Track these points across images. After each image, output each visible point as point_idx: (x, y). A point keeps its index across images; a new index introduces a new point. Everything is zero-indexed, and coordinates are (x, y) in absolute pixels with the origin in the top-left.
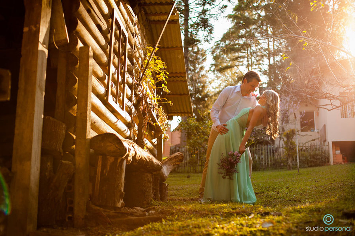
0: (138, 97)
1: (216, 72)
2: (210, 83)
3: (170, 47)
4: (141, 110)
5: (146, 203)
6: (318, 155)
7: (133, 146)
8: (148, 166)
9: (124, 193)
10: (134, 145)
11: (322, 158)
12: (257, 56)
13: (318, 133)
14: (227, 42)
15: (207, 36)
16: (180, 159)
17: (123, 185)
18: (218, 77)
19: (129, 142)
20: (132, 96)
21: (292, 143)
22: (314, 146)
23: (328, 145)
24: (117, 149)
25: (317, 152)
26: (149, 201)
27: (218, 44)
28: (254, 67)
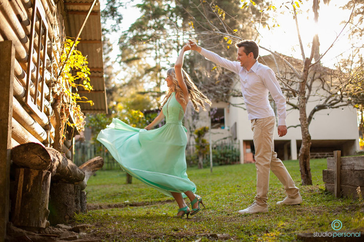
0: (55, 95)
1: (122, 63)
2: (116, 74)
3: (88, 39)
4: (59, 110)
5: (68, 217)
6: (229, 153)
7: (57, 156)
8: (70, 177)
9: (49, 211)
10: (58, 154)
11: (233, 156)
12: (166, 48)
13: (229, 130)
14: (135, 32)
15: (115, 25)
16: (100, 165)
17: (48, 201)
18: (124, 69)
19: (53, 152)
20: (49, 95)
21: (203, 141)
22: (225, 144)
23: (239, 144)
24: (43, 161)
25: (228, 151)
26: (71, 215)
27: (126, 35)
28: (162, 59)
